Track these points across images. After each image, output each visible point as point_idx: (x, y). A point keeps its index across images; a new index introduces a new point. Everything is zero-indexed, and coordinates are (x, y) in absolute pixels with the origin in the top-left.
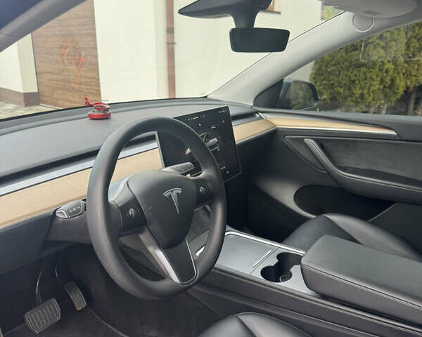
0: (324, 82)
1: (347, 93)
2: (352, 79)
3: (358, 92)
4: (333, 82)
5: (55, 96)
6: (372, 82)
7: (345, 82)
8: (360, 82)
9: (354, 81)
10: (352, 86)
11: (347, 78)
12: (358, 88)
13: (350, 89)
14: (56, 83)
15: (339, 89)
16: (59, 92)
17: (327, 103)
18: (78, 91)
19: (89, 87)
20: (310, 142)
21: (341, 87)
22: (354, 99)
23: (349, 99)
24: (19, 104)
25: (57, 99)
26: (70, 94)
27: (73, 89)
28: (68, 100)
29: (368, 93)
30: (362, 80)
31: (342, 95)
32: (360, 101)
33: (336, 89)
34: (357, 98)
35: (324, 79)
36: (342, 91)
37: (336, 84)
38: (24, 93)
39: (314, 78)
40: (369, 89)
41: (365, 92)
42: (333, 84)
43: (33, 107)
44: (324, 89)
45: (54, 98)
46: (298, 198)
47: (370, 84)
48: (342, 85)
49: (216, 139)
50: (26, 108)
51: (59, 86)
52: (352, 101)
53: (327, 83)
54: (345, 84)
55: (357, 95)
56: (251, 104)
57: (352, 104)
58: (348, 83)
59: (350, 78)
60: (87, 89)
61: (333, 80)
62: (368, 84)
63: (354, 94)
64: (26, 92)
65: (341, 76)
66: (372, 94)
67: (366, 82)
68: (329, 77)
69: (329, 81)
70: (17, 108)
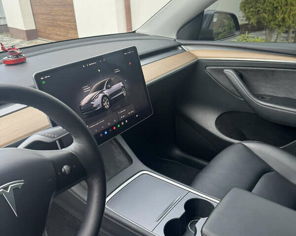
0: (252, 10)
1: (271, 17)
2: (275, 5)
3: (280, 17)
4: (259, 9)
5: (47, 32)
6: (292, 7)
7: (269, 8)
8: (281, 8)
9: (276, 8)
10: (275, 12)
11: (271, 5)
12: (280, 13)
13: (273, 14)
14: (47, 21)
15: (264, 14)
16: (50, 28)
17: (255, 26)
18: (63, 27)
19: (70, 23)
20: (230, 72)
21: (266, 13)
22: (277, 23)
23: (272, 23)
24: (24, 39)
25: (49, 34)
26: (57, 30)
27: (60, 25)
28: (57, 35)
29: (289, 17)
30: (284, 6)
31: (266, 20)
32: (281, 24)
33: (261, 14)
34: (279, 22)
35: (251, 7)
36: (266, 16)
37: (261, 11)
38: (26, 31)
39: (243, 7)
40: (290, 14)
41: (286, 16)
42: (259, 11)
43: (33, 41)
44: (252, 15)
45: (47, 34)
46: (219, 123)
47: (290, 9)
48: (267, 11)
49: (121, 84)
50: (28, 42)
51: (50, 24)
52: (275, 24)
53: (254, 10)
54: (269, 10)
55: (279, 19)
56: (174, 37)
57: (275, 27)
58: (272, 10)
59: (273, 5)
60: (69, 25)
61: (259, 7)
62: (289, 10)
63: (276, 18)
64: (27, 29)
65: (265, 4)
66: (291, 17)
67: (287, 7)
68: (256, 4)
69: (256, 8)
70: (22, 42)
